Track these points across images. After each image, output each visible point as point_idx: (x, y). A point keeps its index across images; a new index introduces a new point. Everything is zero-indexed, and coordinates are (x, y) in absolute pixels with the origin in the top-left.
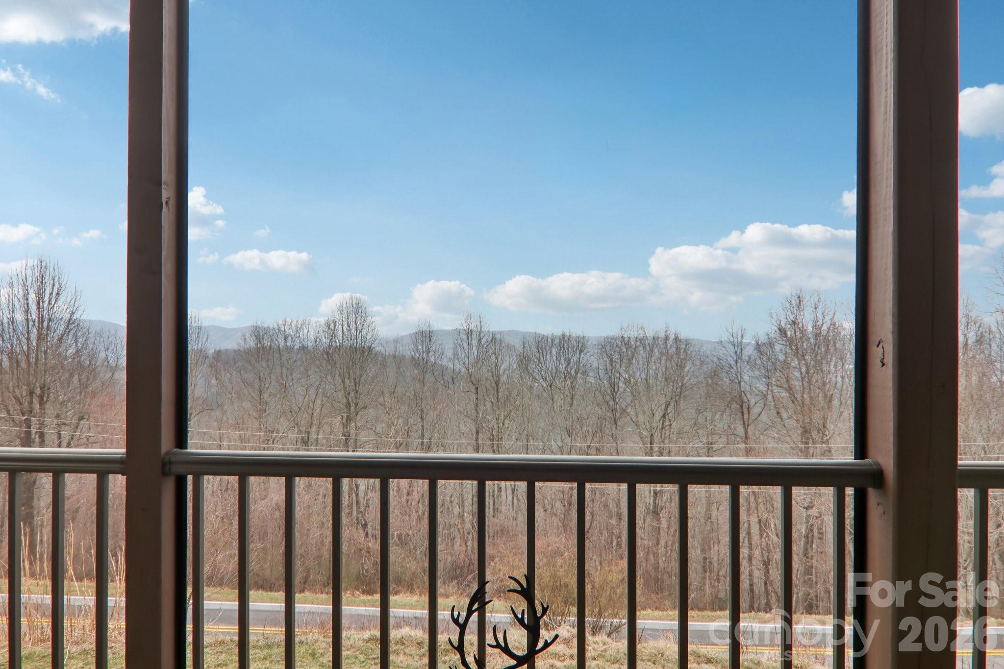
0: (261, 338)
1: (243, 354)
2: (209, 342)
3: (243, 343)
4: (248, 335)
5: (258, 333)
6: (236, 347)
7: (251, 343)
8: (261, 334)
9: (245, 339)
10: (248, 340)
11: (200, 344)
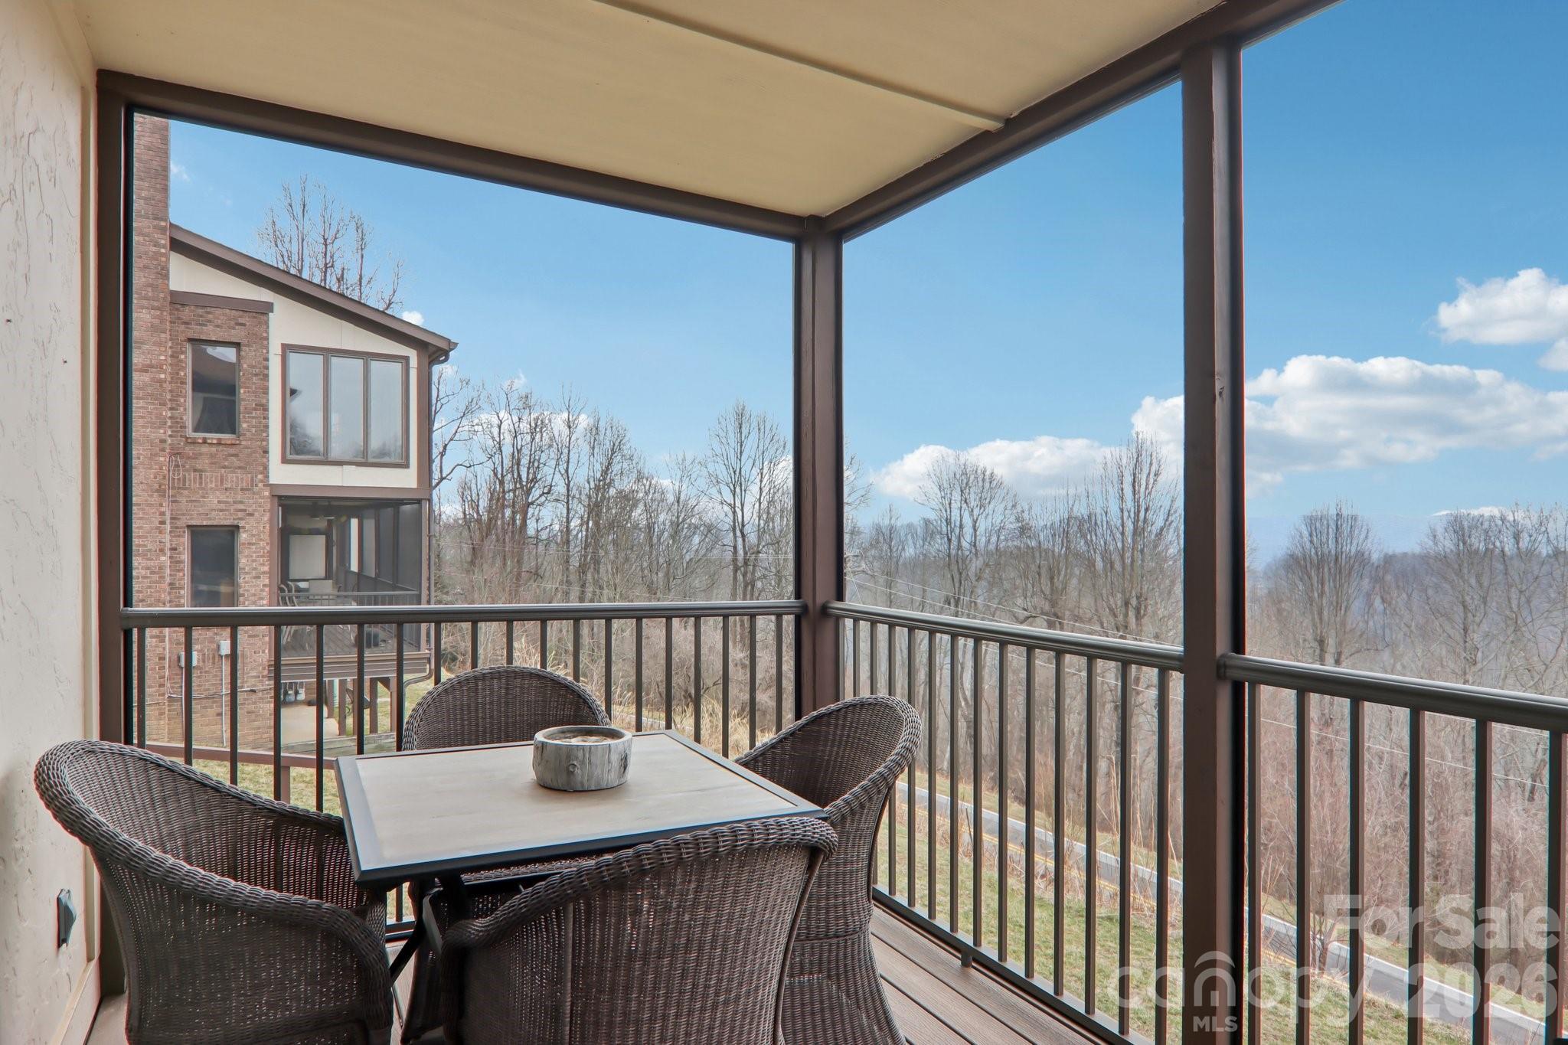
0: (1467, 534)
1: (1431, 561)
2: (1370, 540)
3: (1431, 543)
4: (1440, 531)
5: (1459, 528)
6: (1417, 550)
7: (1448, 544)
8: (1466, 527)
9: (1435, 537)
10: (1440, 536)
11: (1355, 544)
